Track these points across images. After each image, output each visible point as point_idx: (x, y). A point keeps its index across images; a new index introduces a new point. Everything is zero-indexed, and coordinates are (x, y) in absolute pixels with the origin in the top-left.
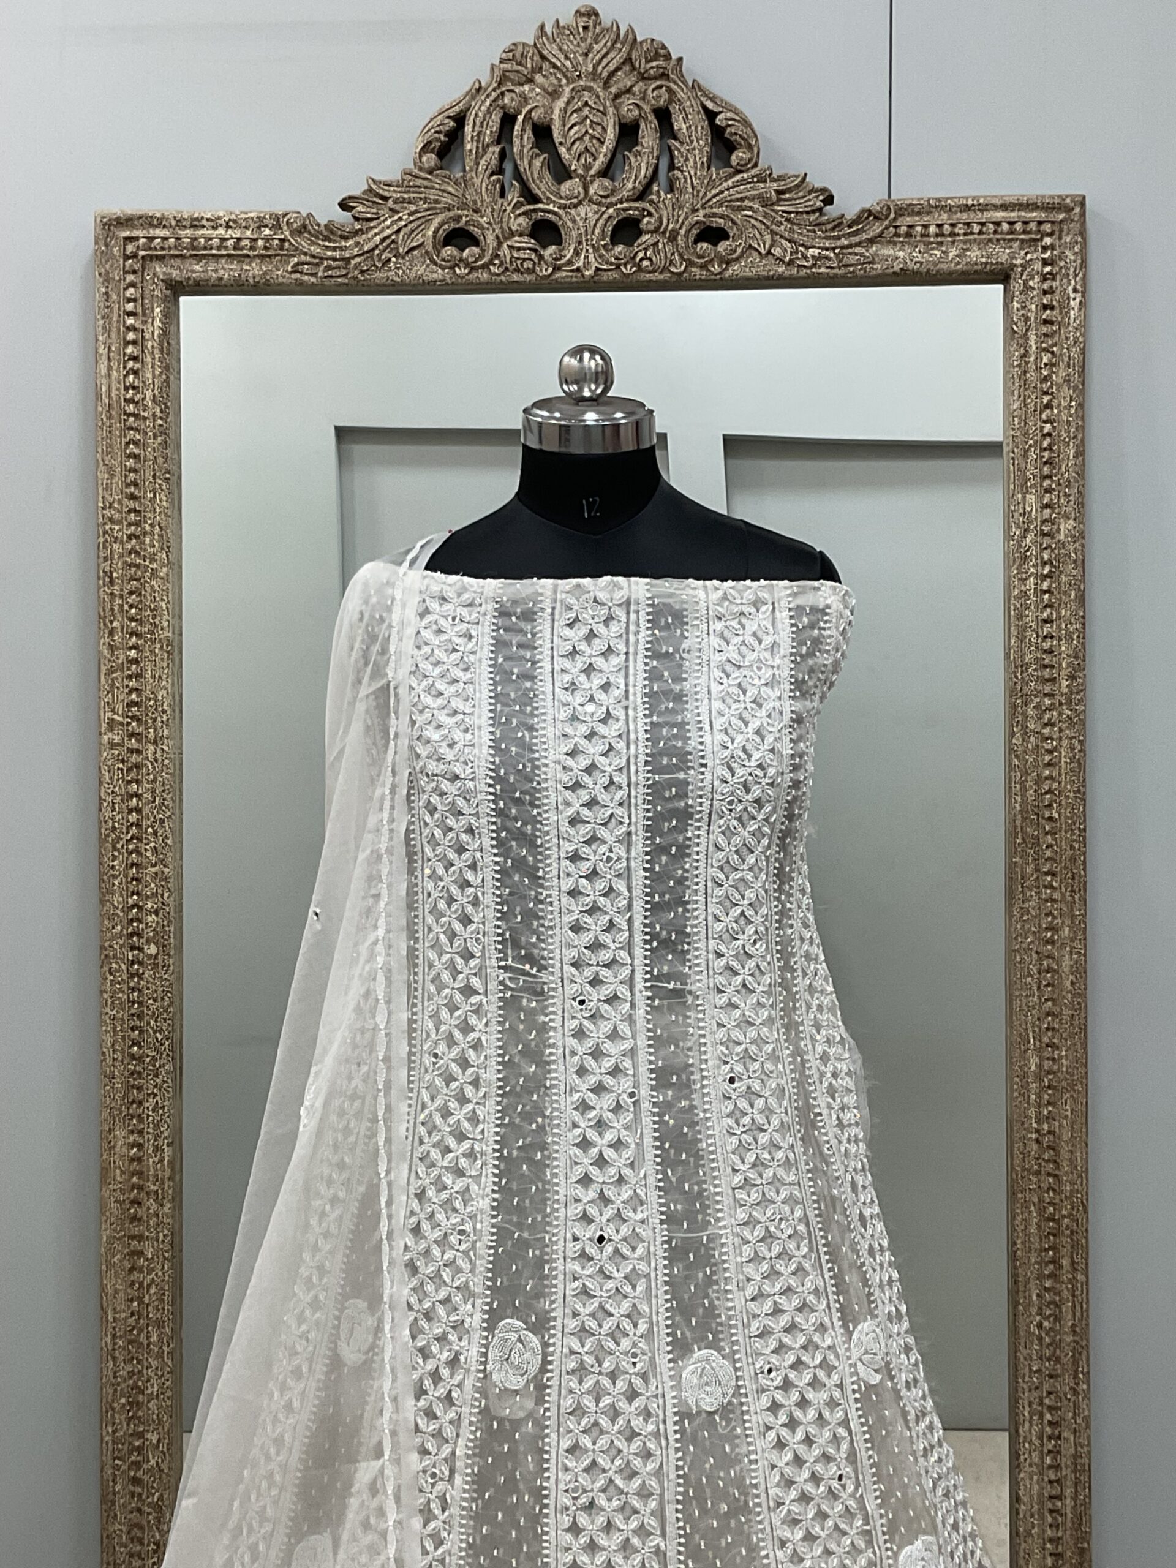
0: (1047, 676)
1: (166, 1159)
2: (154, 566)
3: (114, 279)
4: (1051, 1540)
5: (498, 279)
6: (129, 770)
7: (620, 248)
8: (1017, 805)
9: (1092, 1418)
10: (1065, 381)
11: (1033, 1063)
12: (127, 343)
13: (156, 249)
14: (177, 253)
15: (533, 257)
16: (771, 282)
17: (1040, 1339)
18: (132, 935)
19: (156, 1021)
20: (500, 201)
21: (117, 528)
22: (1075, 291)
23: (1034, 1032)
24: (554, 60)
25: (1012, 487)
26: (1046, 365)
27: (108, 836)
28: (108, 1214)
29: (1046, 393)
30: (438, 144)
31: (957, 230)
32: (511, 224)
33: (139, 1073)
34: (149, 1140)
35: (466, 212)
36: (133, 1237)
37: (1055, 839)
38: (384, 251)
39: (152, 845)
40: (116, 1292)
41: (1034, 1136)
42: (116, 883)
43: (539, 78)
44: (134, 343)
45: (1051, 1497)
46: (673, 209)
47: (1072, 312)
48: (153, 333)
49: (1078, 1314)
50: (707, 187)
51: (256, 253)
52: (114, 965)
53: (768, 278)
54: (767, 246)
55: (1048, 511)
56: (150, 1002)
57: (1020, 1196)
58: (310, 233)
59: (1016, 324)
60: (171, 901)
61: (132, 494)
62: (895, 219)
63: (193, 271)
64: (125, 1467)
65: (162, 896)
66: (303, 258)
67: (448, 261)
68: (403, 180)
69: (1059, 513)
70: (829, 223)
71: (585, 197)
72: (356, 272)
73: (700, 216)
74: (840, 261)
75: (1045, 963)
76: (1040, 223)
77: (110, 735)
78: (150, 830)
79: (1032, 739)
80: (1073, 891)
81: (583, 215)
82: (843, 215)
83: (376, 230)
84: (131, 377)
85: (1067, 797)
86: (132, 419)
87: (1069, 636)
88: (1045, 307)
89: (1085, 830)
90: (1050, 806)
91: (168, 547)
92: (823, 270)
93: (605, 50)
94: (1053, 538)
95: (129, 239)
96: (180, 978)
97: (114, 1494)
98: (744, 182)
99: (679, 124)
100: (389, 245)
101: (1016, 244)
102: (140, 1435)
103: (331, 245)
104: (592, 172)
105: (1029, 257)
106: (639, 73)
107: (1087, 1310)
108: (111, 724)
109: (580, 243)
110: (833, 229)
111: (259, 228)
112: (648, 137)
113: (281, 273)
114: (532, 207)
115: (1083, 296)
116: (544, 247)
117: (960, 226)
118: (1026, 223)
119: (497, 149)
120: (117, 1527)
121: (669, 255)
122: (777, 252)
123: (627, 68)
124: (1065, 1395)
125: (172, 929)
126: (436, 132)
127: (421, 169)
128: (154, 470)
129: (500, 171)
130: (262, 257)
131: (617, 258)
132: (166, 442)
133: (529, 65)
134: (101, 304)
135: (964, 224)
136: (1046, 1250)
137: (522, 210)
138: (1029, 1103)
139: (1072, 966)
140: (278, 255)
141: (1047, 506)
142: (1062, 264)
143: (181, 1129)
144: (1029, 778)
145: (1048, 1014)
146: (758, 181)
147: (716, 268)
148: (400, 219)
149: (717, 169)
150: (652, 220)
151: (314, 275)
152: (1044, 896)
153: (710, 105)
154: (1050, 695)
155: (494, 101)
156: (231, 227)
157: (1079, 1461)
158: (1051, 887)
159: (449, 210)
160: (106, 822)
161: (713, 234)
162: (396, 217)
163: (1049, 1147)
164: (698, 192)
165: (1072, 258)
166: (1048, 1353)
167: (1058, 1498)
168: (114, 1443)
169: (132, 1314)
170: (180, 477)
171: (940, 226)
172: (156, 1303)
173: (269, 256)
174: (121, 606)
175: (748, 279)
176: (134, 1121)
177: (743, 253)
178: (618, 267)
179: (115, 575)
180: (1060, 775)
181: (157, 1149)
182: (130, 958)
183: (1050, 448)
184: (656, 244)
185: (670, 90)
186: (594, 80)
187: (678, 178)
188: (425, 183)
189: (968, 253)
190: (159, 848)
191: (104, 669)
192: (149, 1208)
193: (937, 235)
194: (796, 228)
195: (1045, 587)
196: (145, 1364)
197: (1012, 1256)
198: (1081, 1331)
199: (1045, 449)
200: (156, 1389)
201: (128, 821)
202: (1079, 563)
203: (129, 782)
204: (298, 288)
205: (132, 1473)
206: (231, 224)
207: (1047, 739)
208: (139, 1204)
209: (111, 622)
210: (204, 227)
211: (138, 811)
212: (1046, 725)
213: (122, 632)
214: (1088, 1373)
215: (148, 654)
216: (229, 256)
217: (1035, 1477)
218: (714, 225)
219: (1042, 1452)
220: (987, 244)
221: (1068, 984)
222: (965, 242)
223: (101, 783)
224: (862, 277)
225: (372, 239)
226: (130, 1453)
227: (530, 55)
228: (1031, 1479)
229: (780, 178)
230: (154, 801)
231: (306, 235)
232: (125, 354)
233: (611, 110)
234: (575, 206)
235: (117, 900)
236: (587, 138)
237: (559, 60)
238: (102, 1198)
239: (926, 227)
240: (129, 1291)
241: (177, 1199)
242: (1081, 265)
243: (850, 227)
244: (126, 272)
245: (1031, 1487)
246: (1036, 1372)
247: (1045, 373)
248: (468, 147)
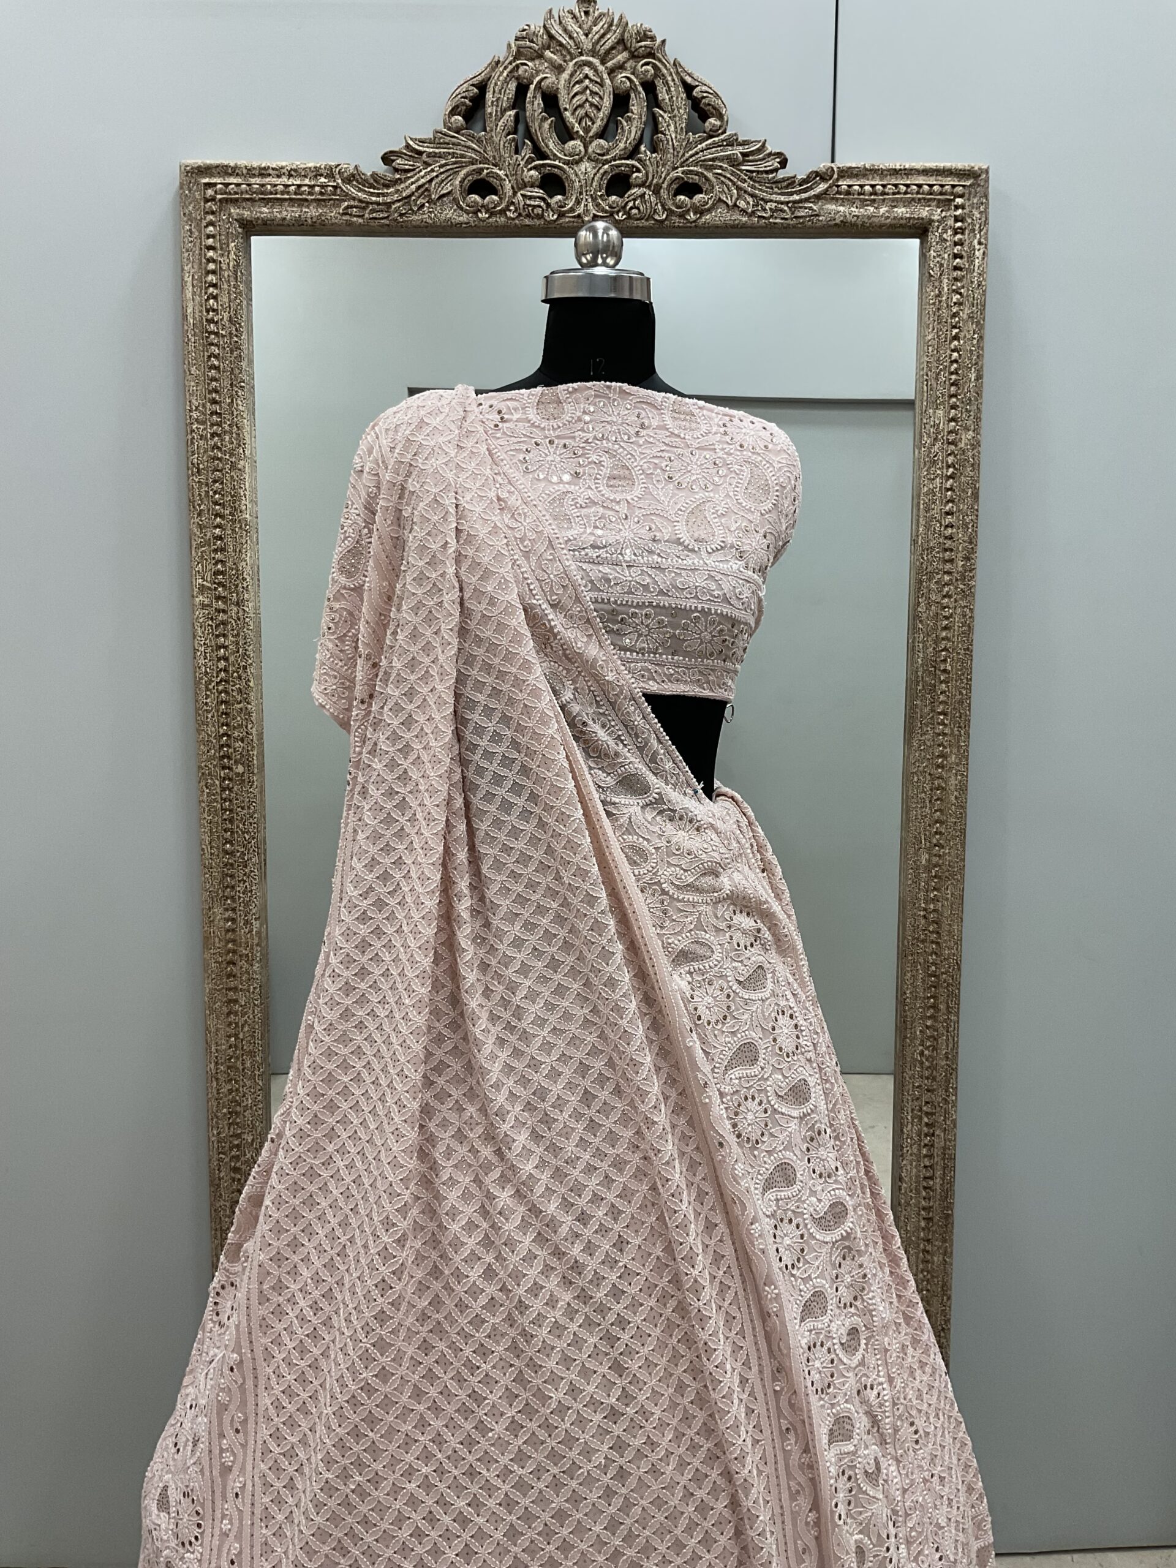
0: (947, 558)
1: (255, 930)
2: (233, 460)
3: (196, 219)
4: (924, 1209)
5: (513, 222)
6: (217, 626)
7: (614, 198)
8: (919, 660)
9: (958, 1120)
10: (969, 317)
11: (924, 858)
12: (208, 272)
13: (230, 193)
14: (248, 196)
15: (542, 204)
16: (735, 230)
17: (922, 1063)
18: (222, 757)
19: (244, 825)
20: (515, 157)
21: (202, 427)
22: (980, 243)
23: (925, 835)
24: (560, 39)
25: (925, 403)
26: (955, 304)
27: (201, 679)
28: (210, 972)
29: (954, 327)
30: (464, 108)
31: (887, 190)
32: (524, 177)
33: (232, 865)
34: (240, 916)
35: (486, 166)
36: (230, 989)
37: (948, 687)
38: (419, 197)
39: (238, 686)
40: (217, 1030)
41: (922, 913)
42: (209, 716)
43: (548, 54)
44: (214, 272)
45: (925, 1178)
46: (658, 167)
47: (977, 261)
48: (228, 264)
49: (951, 1046)
50: (685, 148)
51: (313, 197)
52: (209, 781)
53: (733, 227)
54: (734, 199)
55: (953, 424)
56: (239, 809)
57: (910, 958)
58: (357, 182)
59: (932, 269)
60: (254, 731)
61: (214, 399)
62: (838, 180)
63: (261, 213)
64: (227, 1160)
65: (246, 727)
66: (352, 203)
67: (472, 207)
68: (435, 138)
69: (961, 426)
70: (784, 181)
71: (585, 155)
72: (396, 215)
73: (679, 172)
74: (793, 213)
75: (936, 782)
76: (953, 186)
77: (201, 598)
78: (235, 674)
79: (933, 607)
80: (960, 727)
81: (583, 170)
82: (795, 176)
83: (413, 180)
84: (211, 301)
85: (958, 654)
86: (213, 336)
87: (965, 526)
88: (956, 256)
89: (971, 679)
90: (945, 661)
91: (244, 444)
92: (778, 221)
93: (602, 31)
94: (956, 446)
95: (209, 185)
96: (262, 791)
97: (220, 1180)
98: (715, 145)
99: (663, 95)
100: (423, 193)
101: (934, 203)
102: (238, 1136)
103: (376, 191)
104: (591, 134)
105: (944, 214)
106: (630, 52)
107: (958, 1042)
108: (202, 589)
109: (581, 193)
110: (787, 187)
111: (316, 176)
112: (637, 106)
113: (333, 214)
114: (541, 162)
115: (986, 248)
116: (551, 197)
117: (889, 186)
118: (942, 186)
119: (512, 113)
120: (222, 1203)
121: (653, 205)
122: (742, 204)
123: (620, 48)
124: (939, 1103)
125: (255, 753)
126: (462, 98)
127: (449, 129)
128: (231, 379)
129: (515, 131)
130: (319, 200)
131: (610, 207)
132: (240, 356)
133: (540, 43)
134: (186, 240)
135: (893, 185)
136: (929, 998)
137: (533, 164)
138: (919, 889)
139: (956, 785)
140: (332, 199)
141: (953, 420)
142: (969, 221)
143: (266, 906)
144: (929, 639)
145: (937, 822)
146: (727, 145)
147: (692, 216)
148: (432, 170)
149: (694, 134)
150: (640, 175)
151: (362, 216)
152: (937, 731)
153: (688, 79)
154: (949, 573)
155: (510, 72)
156: (292, 175)
157: (947, 1151)
158: (943, 723)
159: (473, 162)
160: (199, 668)
161: (689, 188)
162: (429, 169)
163: (933, 922)
164: (678, 152)
165: (978, 216)
166: (927, 1073)
167: (931, 1178)
168: (218, 1142)
169: (230, 1047)
170: (253, 387)
171: (873, 186)
172: (249, 1038)
173: (324, 200)
174: (207, 492)
175: (717, 227)
176: (229, 901)
177: (714, 204)
178: (612, 215)
179: (201, 466)
180: (954, 636)
181: (247, 922)
182: (222, 775)
183: (956, 372)
184: (643, 195)
185: (655, 67)
186: (593, 56)
187: (662, 141)
188: (453, 139)
189: (895, 210)
190: (243, 689)
191: (194, 544)
192: (241, 968)
193: (871, 194)
194: (757, 185)
195: (948, 486)
196: (241, 1083)
197: (901, 1001)
198: (952, 1058)
199: (952, 373)
200: (250, 1102)
201: (217, 667)
202: (976, 466)
203: (218, 636)
204: (348, 228)
205: (233, 1164)
206: (293, 173)
207: (945, 607)
208: (234, 964)
209: (199, 505)
210: (270, 175)
211: (226, 659)
212: (945, 596)
213: (208, 514)
214: (956, 1088)
215: (230, 532)
216: (291, 199)
217: (914, 1163)
218: (691, 181)
219: (920, 1145)
220: (910, 203)
221: (953, 798)
222: (893, 200)
223: (194, 637)
224: (810, 227)
225: (409, 187)
226: (231, 1149)
227: (541, 33)
228: (911, 1165)
229: (745, 143)
230: (238, 652)
231: (354, 183)
232: (206, 282)
233: (608, 81)
234: (577, 162)
235: (211, 729)
236: (588, 104)
237: (564, 39)
238: (205, 959)
239: (861, 186)
240: (228, 1029)
241: (265, 960)
242: (985, 222)
243: (800, 185)
244: (207, 213)
245: (910, 1170)
246: (918, 1087)
247: (954, 311)
248: (489, 110)
